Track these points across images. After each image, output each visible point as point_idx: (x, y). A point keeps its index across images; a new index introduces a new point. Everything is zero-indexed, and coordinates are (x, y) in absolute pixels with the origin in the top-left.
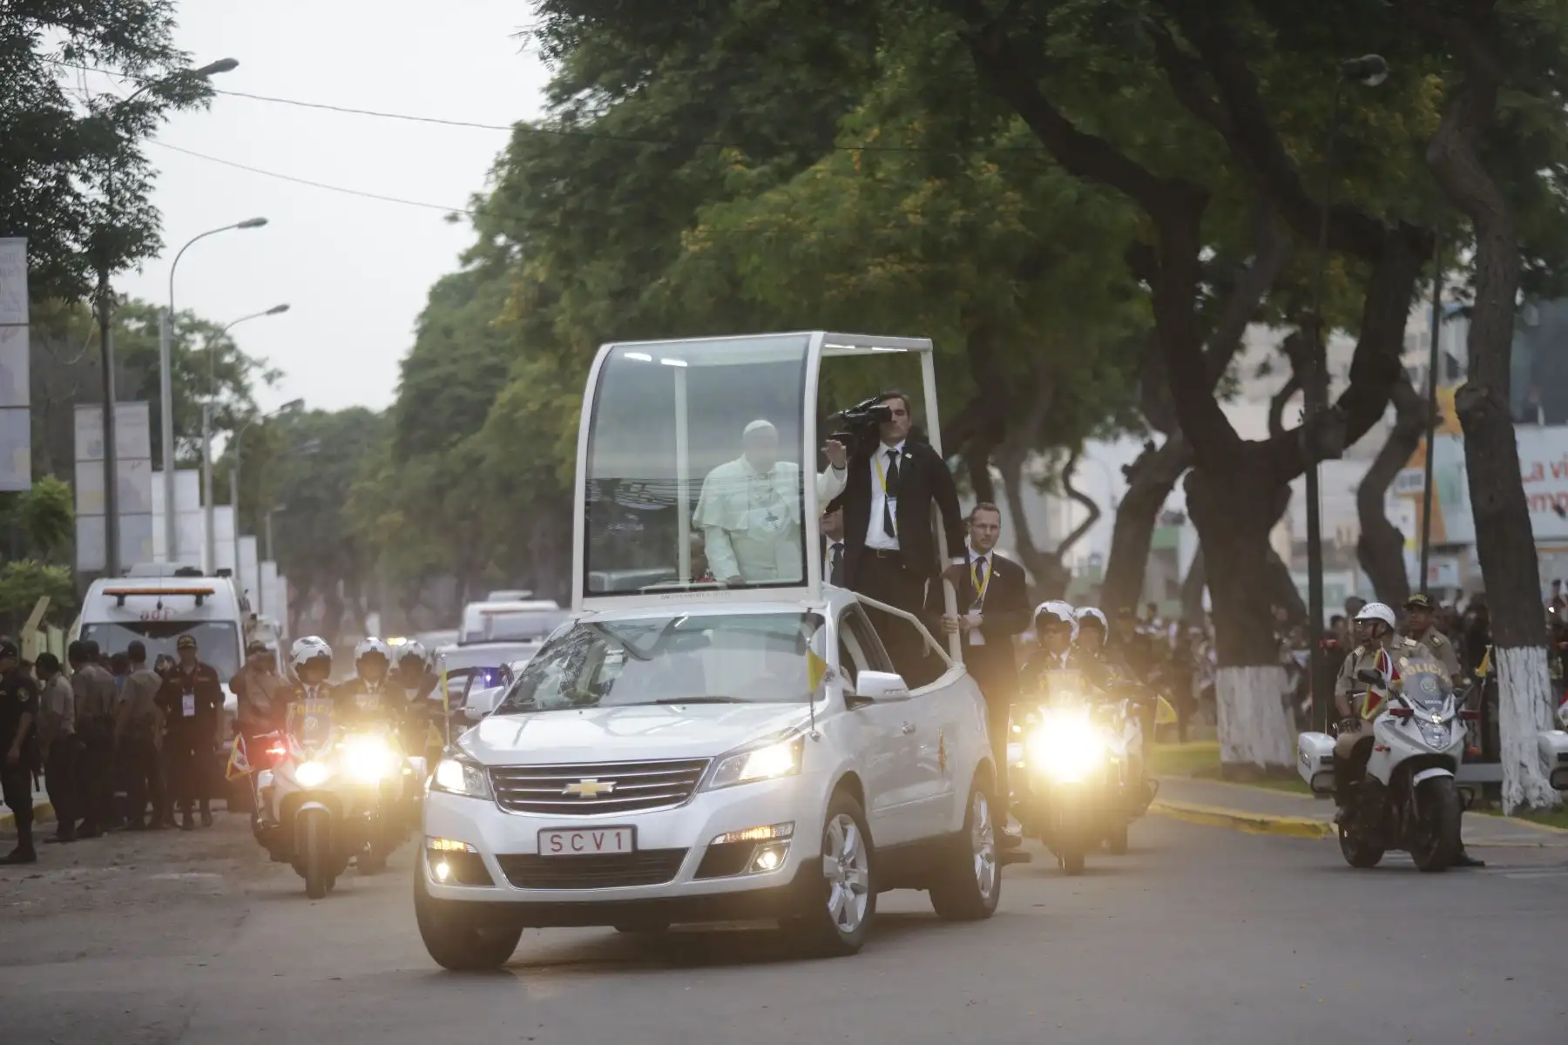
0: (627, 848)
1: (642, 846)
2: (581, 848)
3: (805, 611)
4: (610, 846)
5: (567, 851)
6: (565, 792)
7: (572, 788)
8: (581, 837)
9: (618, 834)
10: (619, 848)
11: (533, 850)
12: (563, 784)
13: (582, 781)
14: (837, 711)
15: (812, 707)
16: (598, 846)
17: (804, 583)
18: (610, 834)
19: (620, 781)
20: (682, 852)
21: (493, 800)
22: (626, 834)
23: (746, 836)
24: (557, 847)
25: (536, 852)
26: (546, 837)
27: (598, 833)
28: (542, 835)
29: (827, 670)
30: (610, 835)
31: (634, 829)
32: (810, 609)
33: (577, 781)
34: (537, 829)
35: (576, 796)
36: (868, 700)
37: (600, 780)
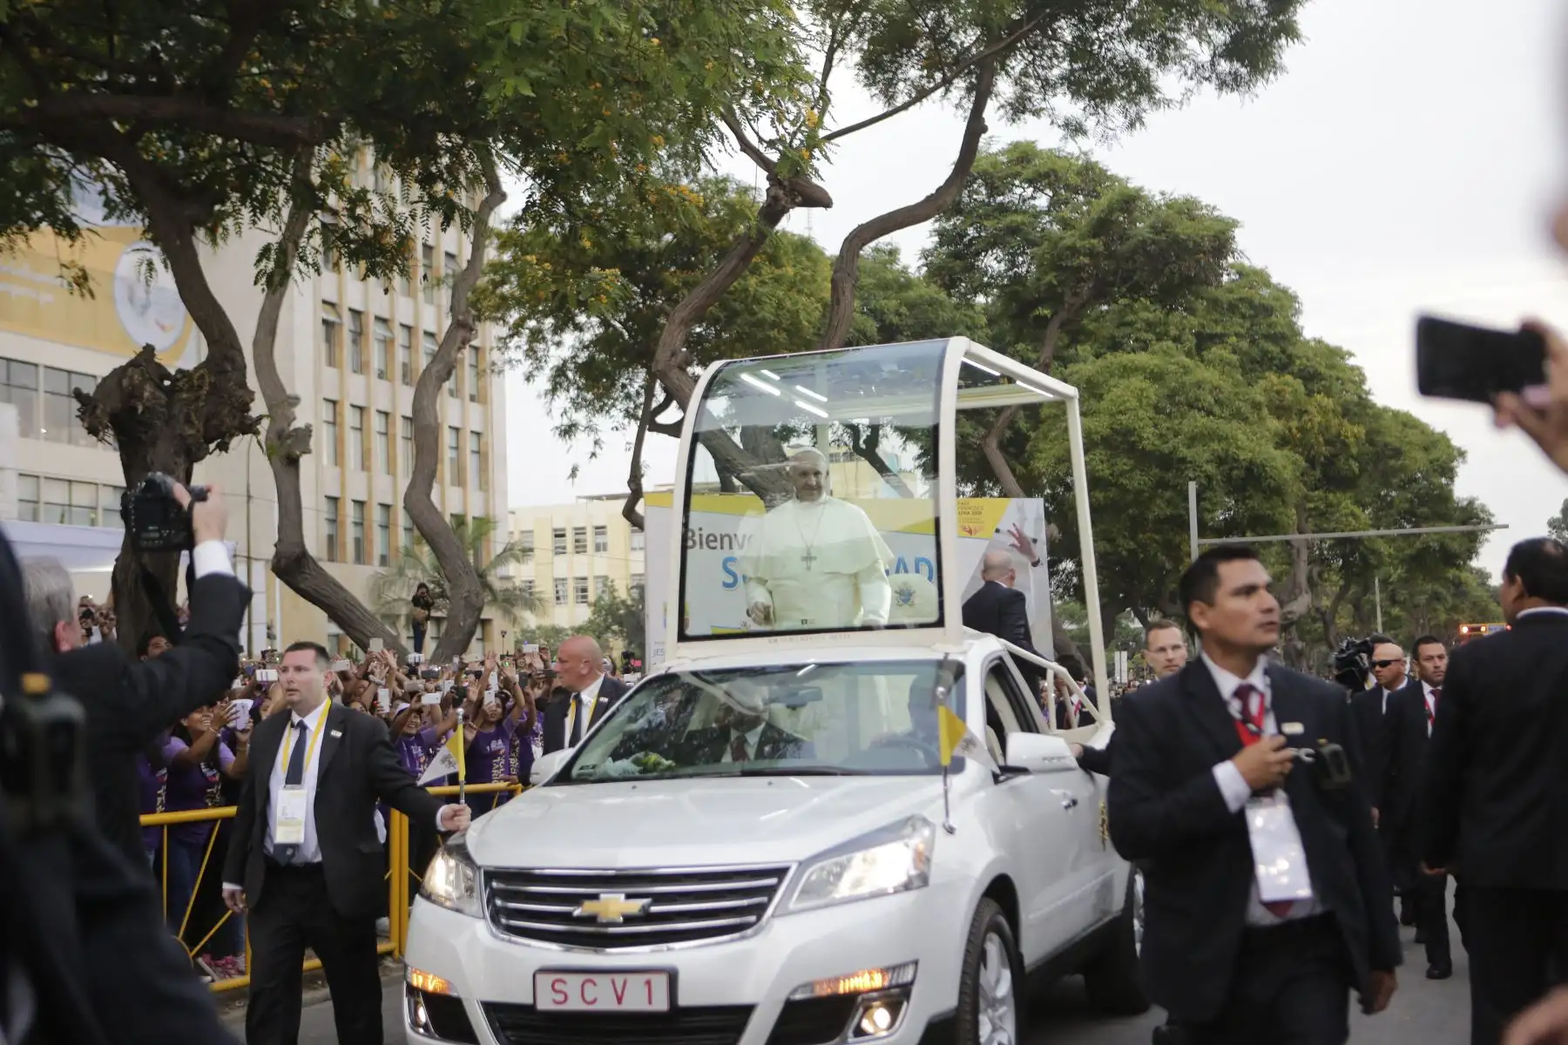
0: (661, 1004)
1: (684, 1000)
2: (594, 1001)
3: (940, 657)
4: (636, 1000)
5: (575, 1004)
6: (577, 912)
7: (587, 908)
8: (595, 984)
9: (648, 983)
10: (650, 1002)
11: (525, 998)
12: (576, 900)
13: (602, 896)
14: (980, 788)
15: (945, 784)
16: (620, 1000)
17: (940, 623)
18: (636, 981)
19: (659, 898)
20: (745, 1011)
21: (484, 918)
22: (660, 983)
23: (844, 987)
24: (560, 997)
25: (530, 1001)
26: (545, 981)
27: (619, 979)
28: (539, 977)
29: (966, 736)
30: (636, 983)
31: (672, 977)
32: (947, 654)
33: (595, 897)
34: (536, 966)
35: (591, 920)
36: (1022, 771)
37: (629, 896)
